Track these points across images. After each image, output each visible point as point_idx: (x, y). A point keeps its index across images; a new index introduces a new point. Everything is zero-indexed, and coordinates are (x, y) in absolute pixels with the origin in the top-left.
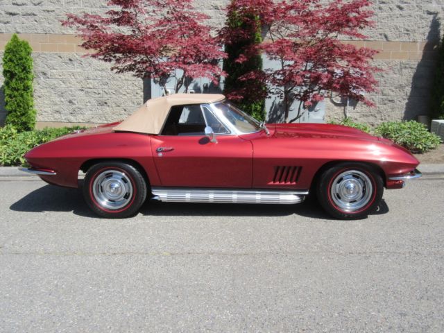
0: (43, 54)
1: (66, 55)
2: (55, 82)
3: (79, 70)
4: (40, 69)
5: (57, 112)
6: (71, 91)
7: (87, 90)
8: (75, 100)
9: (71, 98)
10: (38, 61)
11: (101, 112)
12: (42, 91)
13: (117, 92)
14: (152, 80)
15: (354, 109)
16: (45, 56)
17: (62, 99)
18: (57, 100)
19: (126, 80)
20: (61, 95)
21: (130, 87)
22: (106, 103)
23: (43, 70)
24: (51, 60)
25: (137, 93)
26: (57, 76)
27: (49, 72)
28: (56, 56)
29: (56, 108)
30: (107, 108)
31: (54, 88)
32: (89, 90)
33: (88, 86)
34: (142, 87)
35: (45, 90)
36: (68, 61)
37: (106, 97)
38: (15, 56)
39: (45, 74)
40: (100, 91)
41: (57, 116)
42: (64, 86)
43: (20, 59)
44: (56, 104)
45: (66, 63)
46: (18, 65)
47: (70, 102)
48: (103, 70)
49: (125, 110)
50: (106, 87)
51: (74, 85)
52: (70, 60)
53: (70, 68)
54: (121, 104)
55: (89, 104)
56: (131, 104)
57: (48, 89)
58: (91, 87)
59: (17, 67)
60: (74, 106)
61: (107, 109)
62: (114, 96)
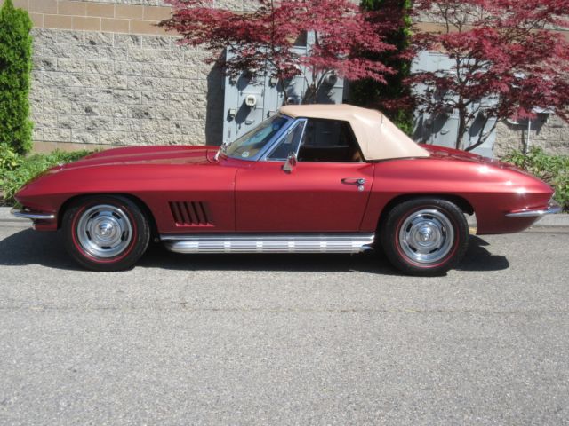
0: (47, 31)
1: (86, 34)
2: (65, 78)
3: (105, 59)
4: (41, 56)
5: (66, 125)
6: (91, 93)
7: (116, 92)
8: (96, 107)
9: (90, 104)
10: (38, 42)
11: (137, 128)
12: (42, 91)
13: (166, 97)
14: (227, 79)
15: (537, 134)
16: (51, 35)
17: (75, 106)
18: (67, 106)
19: (181, 77)
20: (73, 99)
21: (188, 89)
22: (147, 114)
23: (46, 57)
24: (60, 41)
25: (198, 100)
26: (69, 69)
27: (55, 60)
28: (69, 36)
29: (64, 119)
30: (149, 122)
31: (62, 86)
32: (121, 92)
33: (119, 85)
34: (207, 90)
35: (47, 91)
36: (89, 45)
37: (148, 104)
38: (10, 34)
39: (48, 63)
40: (139, 95)
41: (65, 132)
42: (78, 84)
43: (17, 39)
44: (64, 113)
45: (85, 48)
46: (14, 48)
47: (88, 110)
48: (145, 60)
49: (178, 126)
50: (148, 88)
51: (96, 83)
52: (92, 43)
53: (91, 56)
54: (171, 116)
55: (119, 115)
56: (187, 116)
57: (53, 89)
58: (125, 87)
59: (12, 52)
60: (94, 118)
61: (148, 124)
62: (161, 103)
